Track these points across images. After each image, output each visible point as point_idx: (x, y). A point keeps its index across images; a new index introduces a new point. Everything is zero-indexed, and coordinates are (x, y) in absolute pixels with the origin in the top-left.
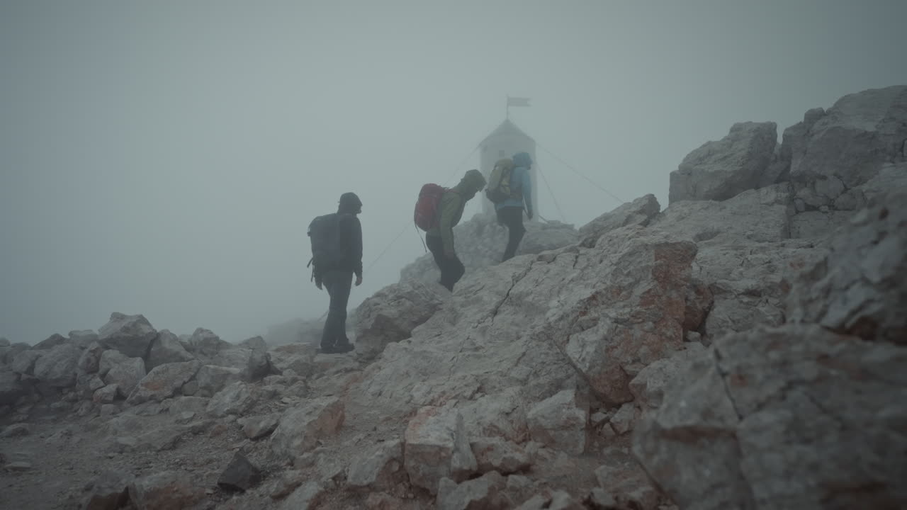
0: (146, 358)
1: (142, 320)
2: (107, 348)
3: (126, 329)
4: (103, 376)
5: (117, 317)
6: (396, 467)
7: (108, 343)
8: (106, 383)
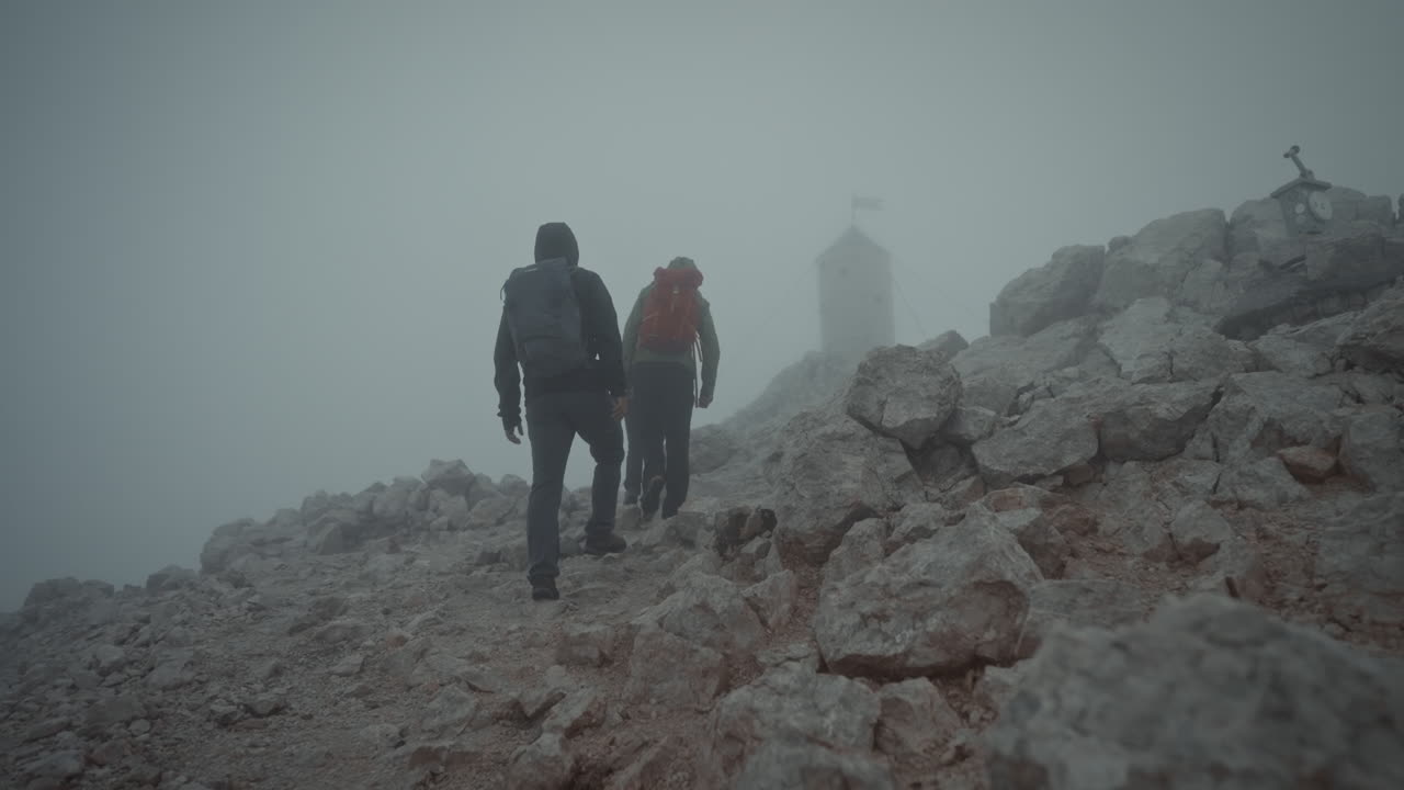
0: (467, 495)
1: (461, 464)
2: (434, 489)
3: (449, 472)
4: (435, 511)
5: (436, 463)
6: (674, 533)
7: (433, 485)
8: (439, 516)
